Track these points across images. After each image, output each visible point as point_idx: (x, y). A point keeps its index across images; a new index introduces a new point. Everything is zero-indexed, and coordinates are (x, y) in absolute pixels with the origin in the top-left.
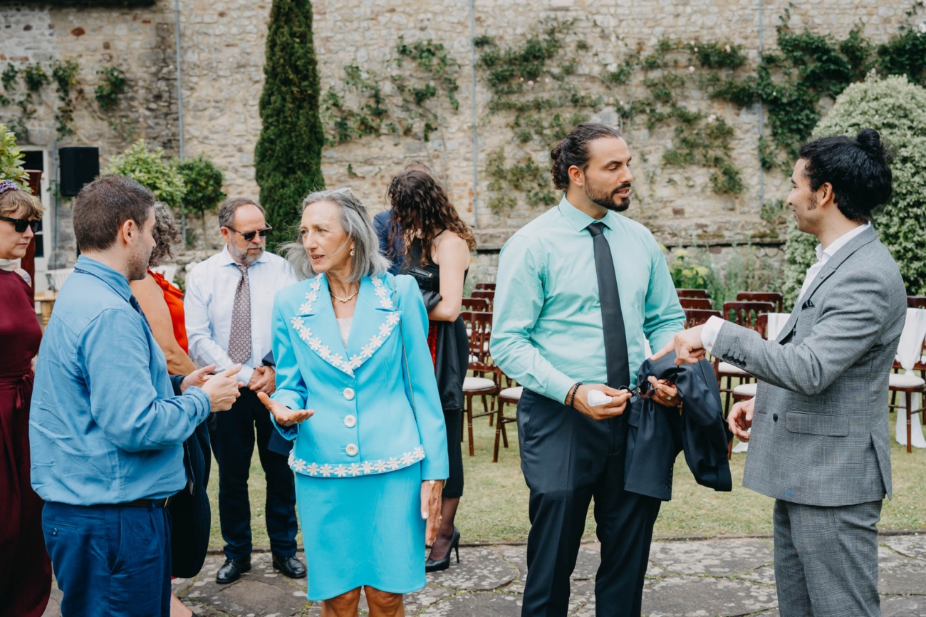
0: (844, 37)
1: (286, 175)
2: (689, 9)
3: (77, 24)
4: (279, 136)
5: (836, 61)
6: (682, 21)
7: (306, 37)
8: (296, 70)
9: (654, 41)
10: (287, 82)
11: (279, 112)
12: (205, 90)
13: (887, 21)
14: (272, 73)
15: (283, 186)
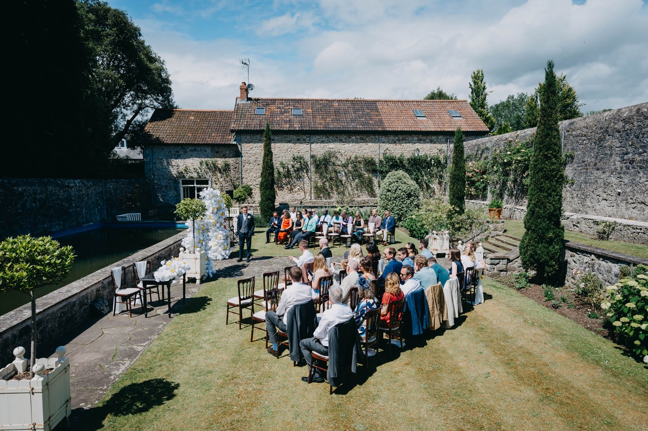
0: (398, 156)
1: (266, 190)
2: (362, 149)
3: (217, 150)
4: (265, 181)
5: (396, 162)
6: (360, 151)
7: (271, 160)
8: (269, 167)
9: (353, 156)
10: (267, 170)
11: (265, 176)
12: (247, 166)
13: (409, 152)
14: (263, 168)
15: (266, 192)
